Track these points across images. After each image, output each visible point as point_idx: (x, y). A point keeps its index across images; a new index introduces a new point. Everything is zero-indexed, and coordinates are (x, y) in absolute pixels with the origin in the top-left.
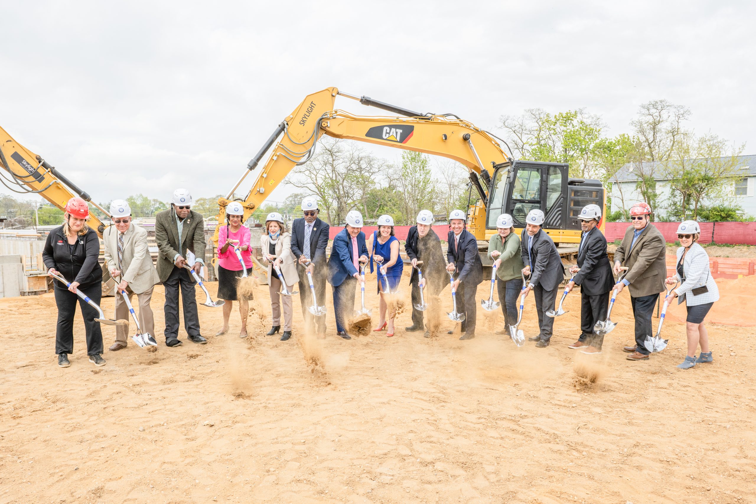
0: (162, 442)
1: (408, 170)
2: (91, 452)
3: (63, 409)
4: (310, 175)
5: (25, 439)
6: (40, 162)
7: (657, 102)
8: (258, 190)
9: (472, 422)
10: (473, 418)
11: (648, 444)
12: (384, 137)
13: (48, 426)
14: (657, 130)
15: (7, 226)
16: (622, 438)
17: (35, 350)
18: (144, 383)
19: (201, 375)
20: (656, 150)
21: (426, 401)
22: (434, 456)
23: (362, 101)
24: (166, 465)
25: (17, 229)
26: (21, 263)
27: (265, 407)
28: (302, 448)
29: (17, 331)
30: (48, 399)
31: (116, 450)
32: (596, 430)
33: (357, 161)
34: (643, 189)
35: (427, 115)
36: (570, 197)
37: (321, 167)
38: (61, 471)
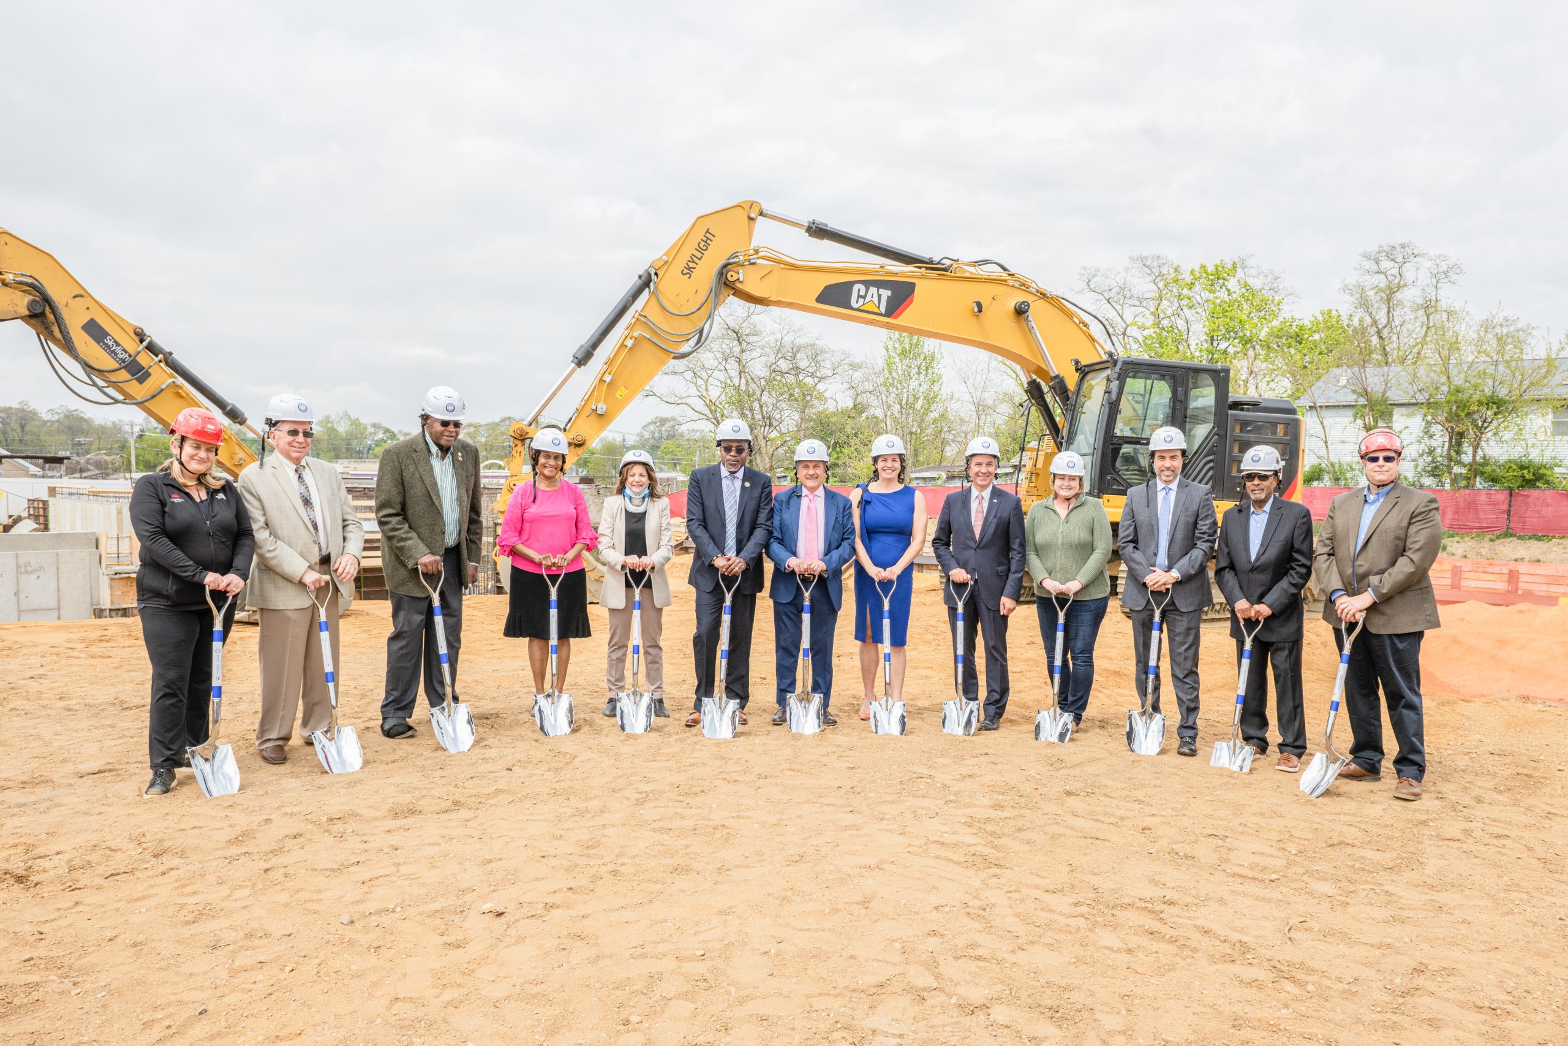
0: (392, 951)
1: (894, 374)
2: (234, 973)
3: (175, 872)
4: (694, 380)
5: (90, 939)
6: (142, 341)
7: (1393, 247)
8: (594, 408)
9: (1061, 914)
10: (1062, 903)
11: (1444, 969)
12: (854, 304)
13: (143, 910)
14: (1395, 302)
15: (71, 472)
16: (1385, 952)
17: (121, 738)
18: (353, 814)
19: (474, 799)
20: (1392, 342)
21: (958, 863)
22: (987, 992)
23: (809, 230)
24: (399, 1004)
25: (90, 477)
26: (97, 548)
27: (615, 873)
28: (699, 969)
29: (83, 694)
30: (144, 849)
31: (290, 968)
32: (1326, 934)
33: (790, 354)
34: (1367, 420)
35: (942, 262)
36: (1232, 435)
37: (716, 363)
38: (168, 1017)
